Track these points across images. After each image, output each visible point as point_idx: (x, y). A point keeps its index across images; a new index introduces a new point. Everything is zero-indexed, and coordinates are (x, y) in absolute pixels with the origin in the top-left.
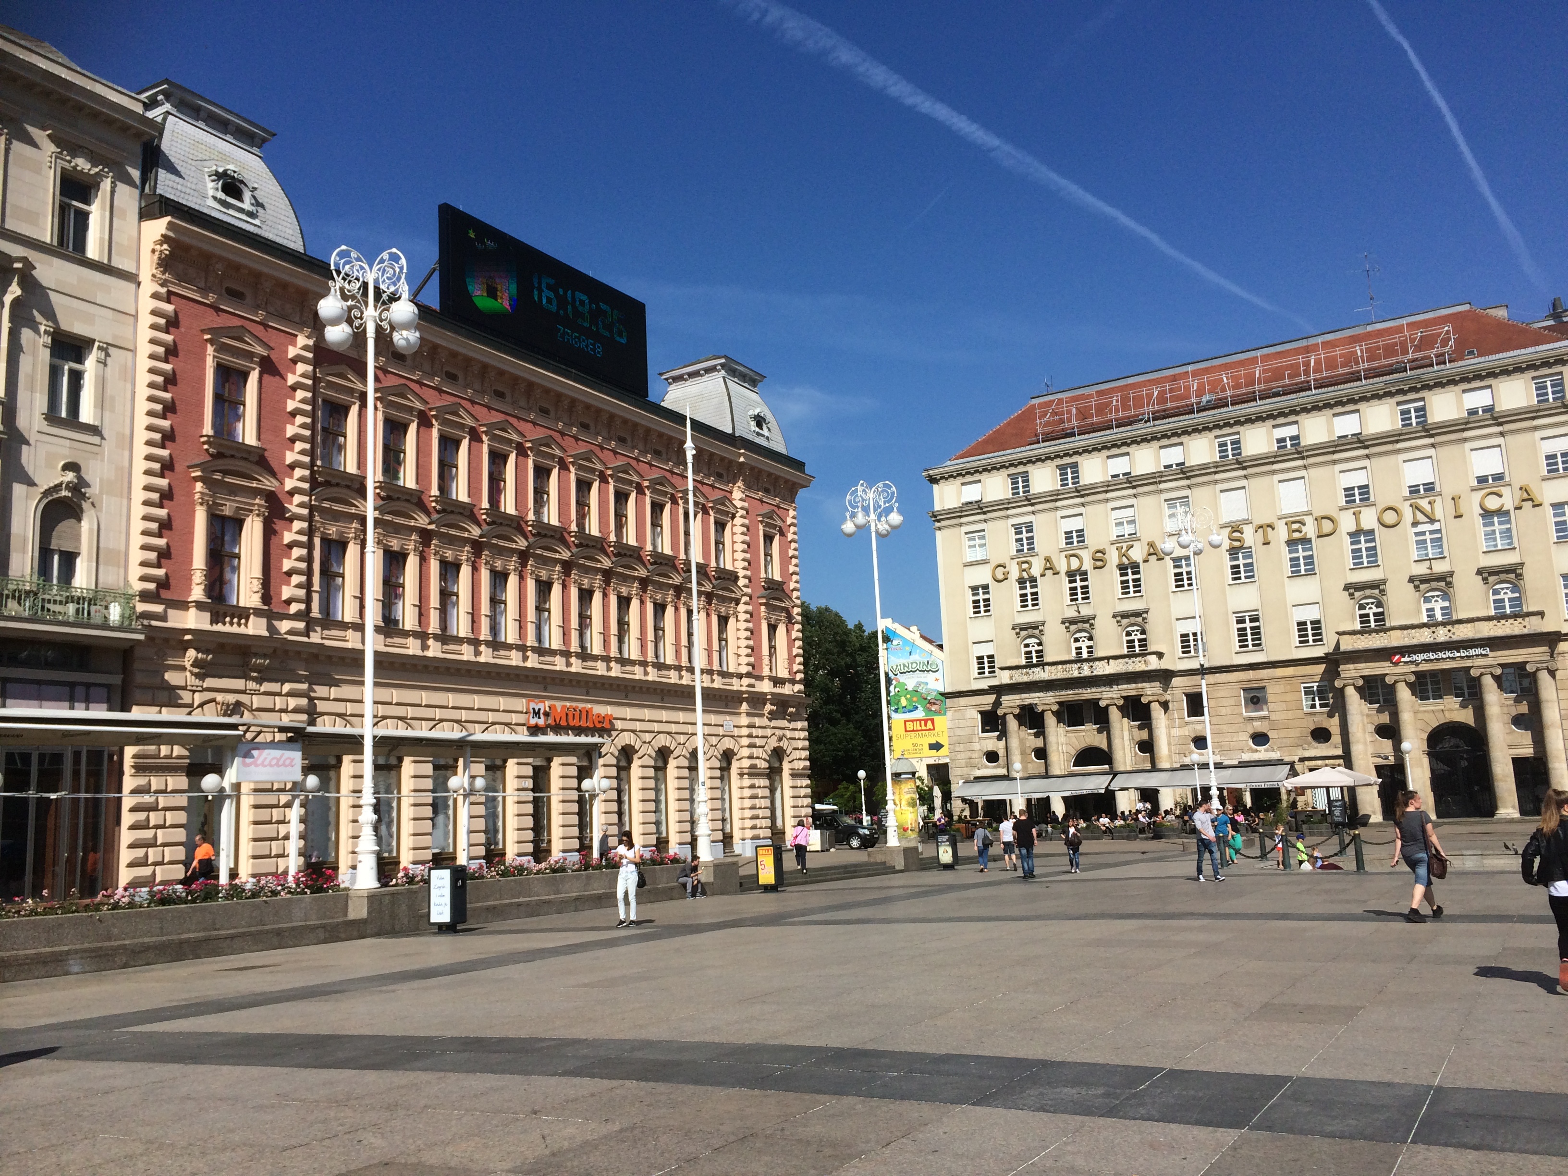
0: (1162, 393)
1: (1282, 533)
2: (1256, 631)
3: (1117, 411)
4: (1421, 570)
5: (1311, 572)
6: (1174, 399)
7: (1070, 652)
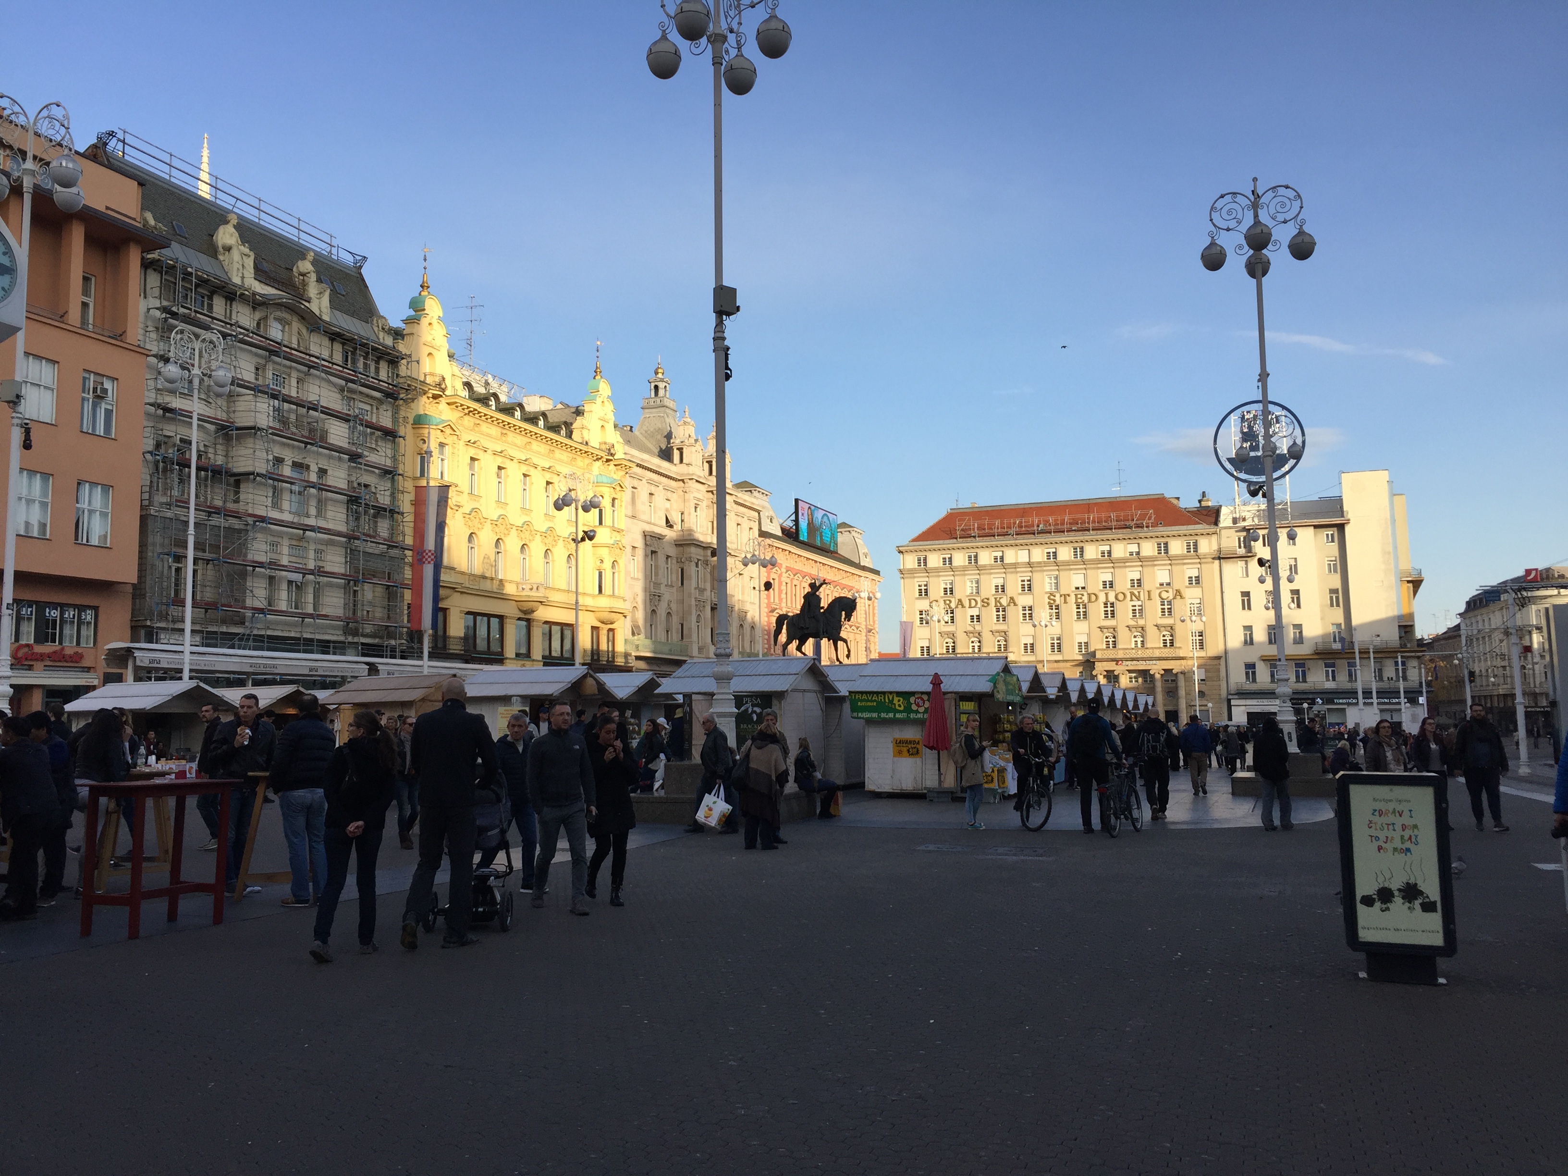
0: (1021, 522)
1: (1072, 599)
2: (1059, 645)
3: (998, 528)
4: (1132, 623)
5: (1085, 618)
6: (1026, 526)
7: (969, 648)
